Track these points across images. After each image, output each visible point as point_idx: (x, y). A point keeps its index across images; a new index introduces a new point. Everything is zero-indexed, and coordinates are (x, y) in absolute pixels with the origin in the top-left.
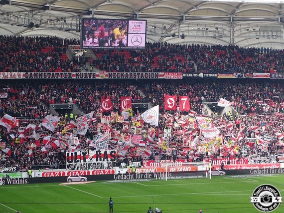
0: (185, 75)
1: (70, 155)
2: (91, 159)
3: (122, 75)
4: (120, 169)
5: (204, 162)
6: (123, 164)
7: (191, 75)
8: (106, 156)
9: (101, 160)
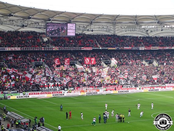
0: (93, 48)
1: (41, 85)
2: (51, 87)
3: (65, 48)
4: (64, 91)
5: (102, 88)
6: (66, 89)
7: (96, 48)
8: (58, 85)
9: (55, 87)
